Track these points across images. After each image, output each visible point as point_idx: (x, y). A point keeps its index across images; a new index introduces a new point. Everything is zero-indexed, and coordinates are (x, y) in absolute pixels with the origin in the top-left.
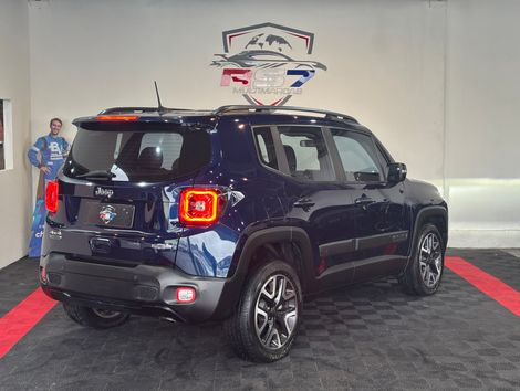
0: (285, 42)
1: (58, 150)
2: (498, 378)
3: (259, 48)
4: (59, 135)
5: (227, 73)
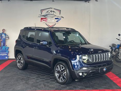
1: (4, 36)
4: (4, 33)
5: (42, 19)
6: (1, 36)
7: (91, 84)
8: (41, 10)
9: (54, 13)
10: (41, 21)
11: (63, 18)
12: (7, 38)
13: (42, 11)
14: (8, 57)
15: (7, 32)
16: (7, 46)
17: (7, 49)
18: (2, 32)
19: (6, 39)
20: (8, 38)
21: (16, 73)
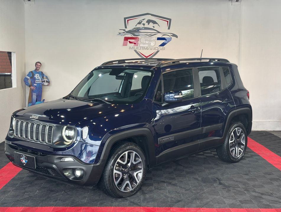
0: (156, 23)
1: (39, 78)
3: (143, 26)
4: (40, 70)
5: (126, 39)
6: (33, 78)
8: (125, 19)
9: (155, 25)
10: (125, 45)
11: (177, 37)
12: (46, 84)
13: (127, 20)
15: (45, 70)
18: (35, 68)
19: (43, 85)
20: (47, 82)
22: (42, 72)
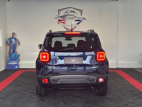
0: (75, 12)
1: (14, 41)
2: (125, 101)
3: (68, 14)
4: (14, 37)
5: (59, 20)
6: (11, 41)
7: (124, 102)
8: (59, 10)
9: (74, 13)
10: (58, 23)
11: (85, 19)
12: (18, 44)
13: (59, 11)
14: (18, 66)
15: (17, 37)
16: (17, 53)
17: (17, 56)
18: (12, 36)
19: (16, 45)
20: (18, 43)
21: (29, 87)
22: (16, 38)
